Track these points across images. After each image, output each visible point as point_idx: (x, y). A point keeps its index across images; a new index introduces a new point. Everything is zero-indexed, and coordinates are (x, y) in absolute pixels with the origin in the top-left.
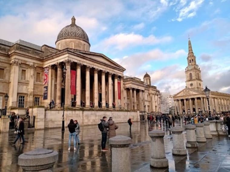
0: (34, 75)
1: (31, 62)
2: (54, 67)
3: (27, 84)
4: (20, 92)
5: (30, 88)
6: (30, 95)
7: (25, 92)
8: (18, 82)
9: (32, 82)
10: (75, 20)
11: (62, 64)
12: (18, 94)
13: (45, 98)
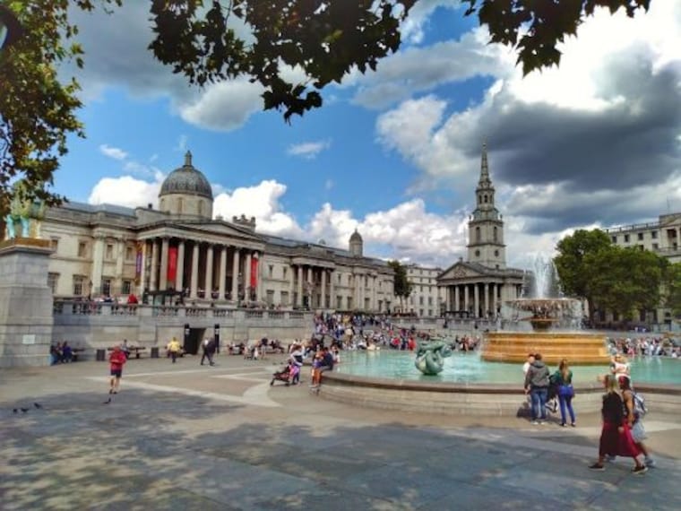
0: (123, 251)
1: (119, 234)
2: (149, 242)
3: (114, 263)
4: (105, 274)
5: (118, 269)
6: (119, 278)
7: (112, 275)
8: (104, 262)
9: (120, 261)
10: (191, 156)
11: (159, 241)
12: (102, 277)
13: (138, 283)
